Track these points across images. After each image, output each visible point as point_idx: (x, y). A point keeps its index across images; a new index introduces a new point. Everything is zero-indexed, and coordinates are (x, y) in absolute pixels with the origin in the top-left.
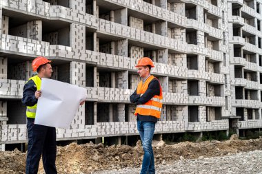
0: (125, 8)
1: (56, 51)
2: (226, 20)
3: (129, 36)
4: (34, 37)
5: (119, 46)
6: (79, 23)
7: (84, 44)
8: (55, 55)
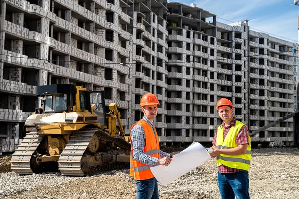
0: (68, 55)
1: (31, 90)
2: (131, 59)
3: (70, 76)
6: (45, 69)
8: (30, 92)
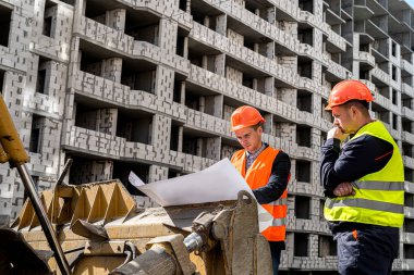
0: (220, 94)
1: (134, 151)
3: (223, 133)
4: (106, 131)
5: (208, 145)
6: (164, 114)
7: (168, 143)
8: (131, 156)
